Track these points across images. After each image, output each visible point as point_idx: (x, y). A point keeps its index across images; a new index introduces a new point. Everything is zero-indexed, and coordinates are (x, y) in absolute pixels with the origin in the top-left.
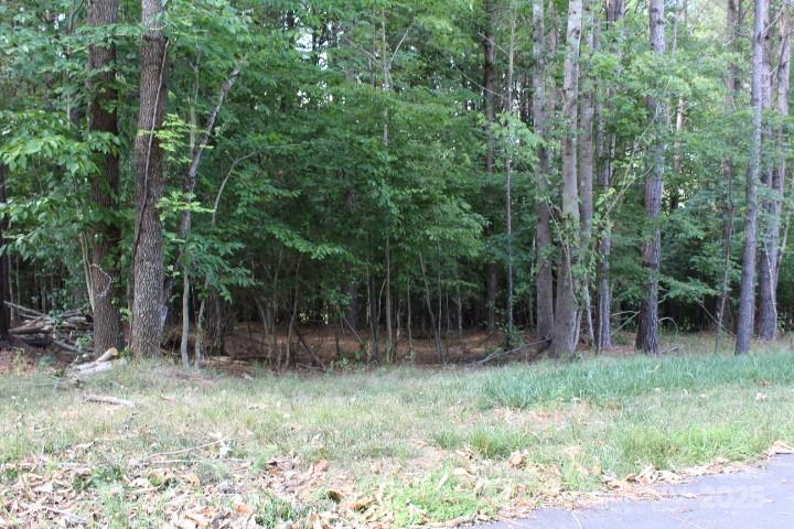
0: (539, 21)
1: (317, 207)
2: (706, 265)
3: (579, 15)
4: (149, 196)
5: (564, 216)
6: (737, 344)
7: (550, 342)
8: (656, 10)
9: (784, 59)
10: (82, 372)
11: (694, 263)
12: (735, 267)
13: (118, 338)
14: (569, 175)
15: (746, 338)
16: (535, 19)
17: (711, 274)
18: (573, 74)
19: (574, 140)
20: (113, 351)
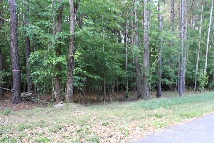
0: (136, 22)
1: (93, 67)
2: (168, 75)
3: (147, 22)
4: (71, 69)
5: (144, 67)
6: (179, 94)
7: (140, 96)
8: (160, 18)
9: (185, 27)
10: (57, 106)
11: (165, 74)
12: (175, 75)
13: (63, 99)
14: (145, 58)
15: (181, 92)
16: (135, 22)
17: (169, 77)
18: (146, 35)
19: (146, 50)
20: (62, 102)
